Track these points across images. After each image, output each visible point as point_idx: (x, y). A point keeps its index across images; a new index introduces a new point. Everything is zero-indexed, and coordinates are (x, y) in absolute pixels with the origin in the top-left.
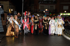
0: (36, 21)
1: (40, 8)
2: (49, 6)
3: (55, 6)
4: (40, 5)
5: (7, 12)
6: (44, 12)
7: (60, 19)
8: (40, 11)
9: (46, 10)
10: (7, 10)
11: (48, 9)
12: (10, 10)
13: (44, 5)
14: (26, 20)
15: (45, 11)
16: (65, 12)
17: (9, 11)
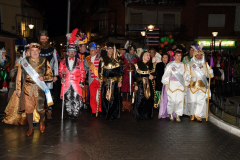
0: (110, 66)
1: (127, 20)
2: (161, 13)
3: (179, 13)
4: (129, 11)
5: (14, 32)
6: (143, 34)
7: (200, 58)
8: (128, 30)
9: (151, 27)
10: (13, 28)
11: (156, 25)
12: (23, 28)
13: (142, 11)
14: (71, 63)
15: (147, 31)
16: (215, 34)
17: (20, 31)
